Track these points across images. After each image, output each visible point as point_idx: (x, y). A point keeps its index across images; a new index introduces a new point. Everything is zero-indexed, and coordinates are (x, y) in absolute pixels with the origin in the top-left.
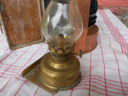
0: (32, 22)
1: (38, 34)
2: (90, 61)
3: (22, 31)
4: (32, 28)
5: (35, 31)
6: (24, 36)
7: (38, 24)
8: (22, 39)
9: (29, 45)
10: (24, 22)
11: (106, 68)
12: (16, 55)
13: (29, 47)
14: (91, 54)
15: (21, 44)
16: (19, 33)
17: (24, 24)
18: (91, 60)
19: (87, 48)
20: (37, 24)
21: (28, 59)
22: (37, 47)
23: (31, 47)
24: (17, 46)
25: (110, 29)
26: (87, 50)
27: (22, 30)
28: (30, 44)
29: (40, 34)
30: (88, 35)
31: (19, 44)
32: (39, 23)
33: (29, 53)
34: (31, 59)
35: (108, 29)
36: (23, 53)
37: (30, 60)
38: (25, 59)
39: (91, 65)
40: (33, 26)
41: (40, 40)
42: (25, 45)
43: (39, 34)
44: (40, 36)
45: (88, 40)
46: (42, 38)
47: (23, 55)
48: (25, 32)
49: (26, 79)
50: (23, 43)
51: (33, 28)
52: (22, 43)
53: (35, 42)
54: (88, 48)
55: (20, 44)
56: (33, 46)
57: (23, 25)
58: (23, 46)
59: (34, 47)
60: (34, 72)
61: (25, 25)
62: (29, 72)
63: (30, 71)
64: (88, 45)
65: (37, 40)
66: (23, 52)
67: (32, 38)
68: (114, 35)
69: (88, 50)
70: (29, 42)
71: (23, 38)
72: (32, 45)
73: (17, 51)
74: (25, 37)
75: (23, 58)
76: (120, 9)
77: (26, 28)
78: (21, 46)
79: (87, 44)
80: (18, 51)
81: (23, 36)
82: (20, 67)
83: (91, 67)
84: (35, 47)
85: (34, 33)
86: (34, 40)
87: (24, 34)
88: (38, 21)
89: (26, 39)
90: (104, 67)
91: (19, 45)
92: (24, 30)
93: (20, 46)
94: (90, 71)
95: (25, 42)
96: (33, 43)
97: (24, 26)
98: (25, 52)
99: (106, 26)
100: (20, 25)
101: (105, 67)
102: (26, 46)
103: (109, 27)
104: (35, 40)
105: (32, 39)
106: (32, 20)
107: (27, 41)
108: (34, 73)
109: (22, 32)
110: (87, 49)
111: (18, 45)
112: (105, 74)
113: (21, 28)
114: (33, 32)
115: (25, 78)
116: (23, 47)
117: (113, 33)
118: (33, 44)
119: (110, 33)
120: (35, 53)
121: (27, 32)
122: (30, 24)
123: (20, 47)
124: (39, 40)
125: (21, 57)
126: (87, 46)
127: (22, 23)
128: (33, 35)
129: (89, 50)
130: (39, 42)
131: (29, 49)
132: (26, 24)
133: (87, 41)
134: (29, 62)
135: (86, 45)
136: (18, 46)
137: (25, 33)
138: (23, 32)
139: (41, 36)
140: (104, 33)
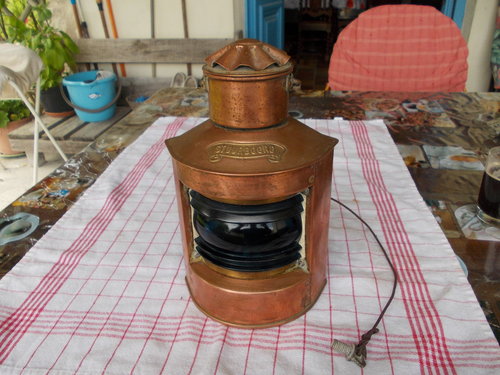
35: (370, 199)
68: (383, 219)
76: (414, 111)
117: (381, 213)
119: (375, 212)
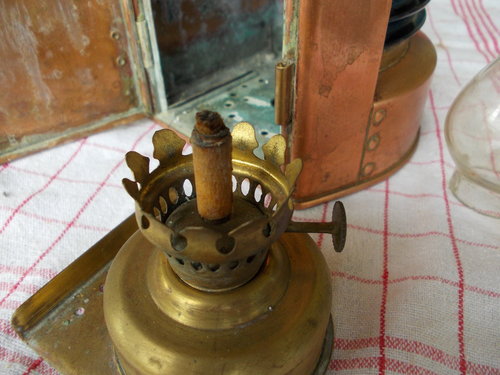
0: (75, 15)
1: (120, 83)
2: (382, 236)
3: (28, 68)
4: (82, 51)
5: (100, 66)
6: (43, 94)
7: (115, 25)
8: (36, 109)
9: (76, 138)
10: (34, 18)
11: (473, 289)
12: (5, 194)
13: (74, 146)
14: (387, 192)
15: (34, 137)
16: (14, 80)
17: (35, 29)
18: (386, 233)
19: (368, 164)
20: (109, 29)
21: (64, 223)
22: (114, 149)
23: (85, 147)
24: (13, 145)
25: (482, 46)
26: (370, 174)
27: (26, 64)
28: (81, 130)
29: (131, 82)
30: (377, 98)
31: (22, 135)
32: (118, 20)
33: (71, 181)
34: (77, 223)
35: (472, 46)
36: (43, 181)
37: (72, 229)
38: (51, 221)
39: (385, 266)
40: (86, 41)
41: (133, 111)
42: (53, 140)
43: (126, 80)
44: (128, 93)
45: (377, 125)
46: (143, 100)
47: (38, 196)
48: (44, 72)
49: (37, 351)
50: (43, 131)
51: (89, 48)
52: (35, 132)
53: (106, 120)
54: (373, 164)
55: (27, 134)
56: (95, 145)
57: (30, 34)
58: (45, 144)
59: (100, 146)
60: (84, 305)
61: (39, 36)
62: (57, 306)
63: (62, 302)
64: (377, 146)
65: (115, 111)
66: (44, 175)
67: (86, 103)
69: (374, 173)
70: (76, 125)
71: (41, 105)
72: (92, 139)
73: (14, 172)
74: (48, 97)
75: (40, 213)
77: (50, 54)
78: (36, 143)
79: (372, 145)
80: (19, 170)
81: (37, 96)
82: (16, 271)
83: (390, 278)
84: (107, 148)
85: (96, 77)
86: (98, 113)
87: (42, 82)
88: (114, 12)
89: (53, 107)
90: (461, 285)
91: (24, 140)
92: (37, 65)
93: (31, 144)
94: (383, 311)
95: (52, 122)
96: (93, 127)
97: (34, 40)
98: (54, 177)
99: (462, 29)
100: (11, 35)
101: (467, 282)
102: (61, 142)
103: (477, 37)
104: (106, 113)
105: (90, 107)
106: (75, 7)
107: (65, 118)
108: (81, 311)
109: (31, 73)
110: (368, 169)
111: (18, 139)
112: (461, 329)
113: (18, 55)
114: (88, 71)
115: (33, 342)
116: (46, 149)
118: (96, 131)
120: (103, 184)
121: (56, 74)
122: (68, 26)
123: (30, 148)
124: (127, 109)
125: (26, 208)
126: (367, 155)
127: (21, 27)
128: (89, 87)
129: (380, 169)
130: (126, 119)
131: (76, 160)
132: (42, 29)
133: (372, 130)
134: (64, 241)
135: (365, 149)
136: (15, 148)
137: (44, 80)
138: (34, 72)
139: (133, 91)
140: (452, 69)
